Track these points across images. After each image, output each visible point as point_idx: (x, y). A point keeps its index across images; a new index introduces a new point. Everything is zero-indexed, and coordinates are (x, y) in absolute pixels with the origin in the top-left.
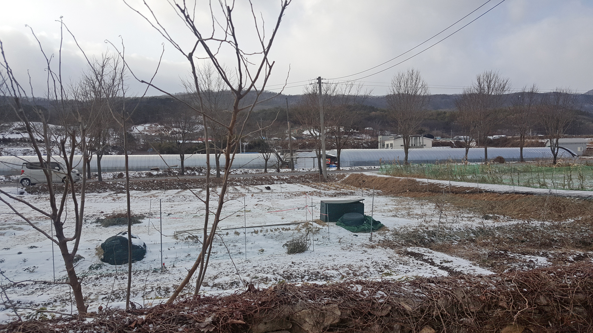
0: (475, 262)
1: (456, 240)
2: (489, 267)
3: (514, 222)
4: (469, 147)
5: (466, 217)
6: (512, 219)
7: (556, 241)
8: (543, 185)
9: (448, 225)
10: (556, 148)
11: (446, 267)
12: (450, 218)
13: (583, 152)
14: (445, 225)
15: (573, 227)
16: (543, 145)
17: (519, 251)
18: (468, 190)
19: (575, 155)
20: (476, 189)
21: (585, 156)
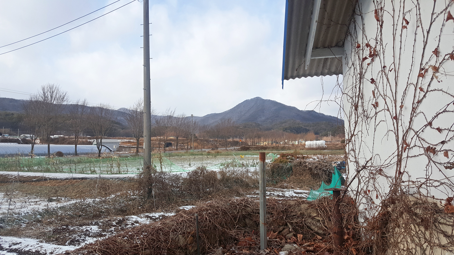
0: (41, 240)
1: (24, 223)
2: (54, 241)
3: (73, 202)
4: (35, 143)
5: (33, 202)
6: (71, 199)
7: (104, 212)
8: (93, 172)
9: (17, 211)
10: (100, 146)
11: (15, 249)
12: (18, 205)
13: (117, 148)
14: (13, 211)
15: (114, 200)
16: (91, 143)
17: (77, 224)
18: (34, 179)
19: (112, 151)
20: (42, 177)
21: (118, 151)
